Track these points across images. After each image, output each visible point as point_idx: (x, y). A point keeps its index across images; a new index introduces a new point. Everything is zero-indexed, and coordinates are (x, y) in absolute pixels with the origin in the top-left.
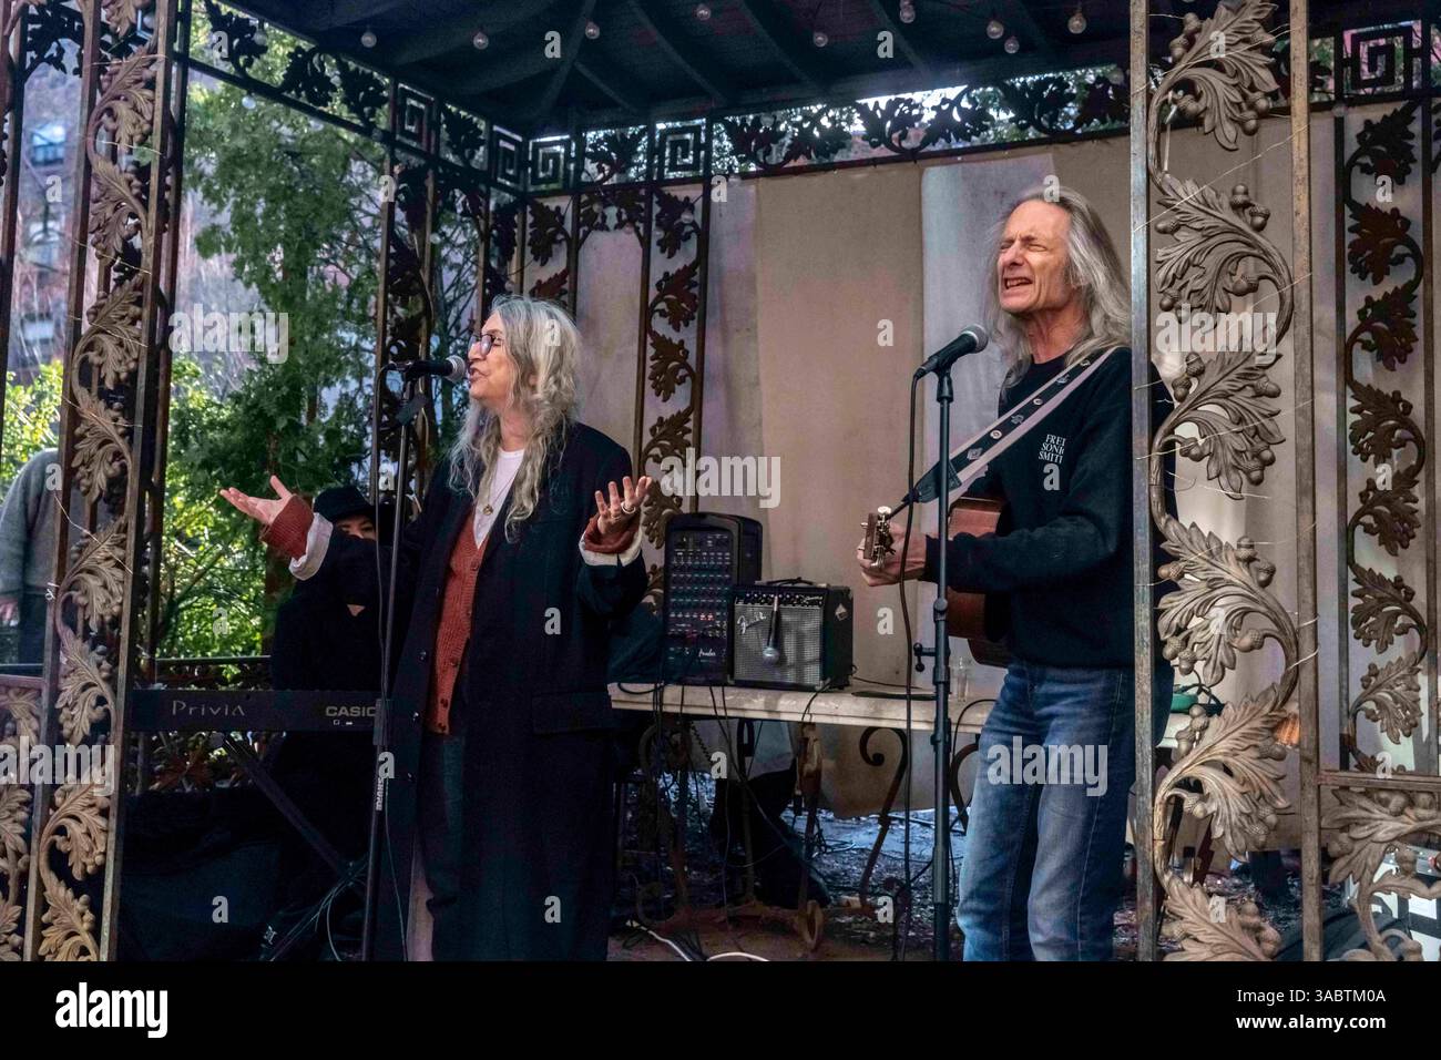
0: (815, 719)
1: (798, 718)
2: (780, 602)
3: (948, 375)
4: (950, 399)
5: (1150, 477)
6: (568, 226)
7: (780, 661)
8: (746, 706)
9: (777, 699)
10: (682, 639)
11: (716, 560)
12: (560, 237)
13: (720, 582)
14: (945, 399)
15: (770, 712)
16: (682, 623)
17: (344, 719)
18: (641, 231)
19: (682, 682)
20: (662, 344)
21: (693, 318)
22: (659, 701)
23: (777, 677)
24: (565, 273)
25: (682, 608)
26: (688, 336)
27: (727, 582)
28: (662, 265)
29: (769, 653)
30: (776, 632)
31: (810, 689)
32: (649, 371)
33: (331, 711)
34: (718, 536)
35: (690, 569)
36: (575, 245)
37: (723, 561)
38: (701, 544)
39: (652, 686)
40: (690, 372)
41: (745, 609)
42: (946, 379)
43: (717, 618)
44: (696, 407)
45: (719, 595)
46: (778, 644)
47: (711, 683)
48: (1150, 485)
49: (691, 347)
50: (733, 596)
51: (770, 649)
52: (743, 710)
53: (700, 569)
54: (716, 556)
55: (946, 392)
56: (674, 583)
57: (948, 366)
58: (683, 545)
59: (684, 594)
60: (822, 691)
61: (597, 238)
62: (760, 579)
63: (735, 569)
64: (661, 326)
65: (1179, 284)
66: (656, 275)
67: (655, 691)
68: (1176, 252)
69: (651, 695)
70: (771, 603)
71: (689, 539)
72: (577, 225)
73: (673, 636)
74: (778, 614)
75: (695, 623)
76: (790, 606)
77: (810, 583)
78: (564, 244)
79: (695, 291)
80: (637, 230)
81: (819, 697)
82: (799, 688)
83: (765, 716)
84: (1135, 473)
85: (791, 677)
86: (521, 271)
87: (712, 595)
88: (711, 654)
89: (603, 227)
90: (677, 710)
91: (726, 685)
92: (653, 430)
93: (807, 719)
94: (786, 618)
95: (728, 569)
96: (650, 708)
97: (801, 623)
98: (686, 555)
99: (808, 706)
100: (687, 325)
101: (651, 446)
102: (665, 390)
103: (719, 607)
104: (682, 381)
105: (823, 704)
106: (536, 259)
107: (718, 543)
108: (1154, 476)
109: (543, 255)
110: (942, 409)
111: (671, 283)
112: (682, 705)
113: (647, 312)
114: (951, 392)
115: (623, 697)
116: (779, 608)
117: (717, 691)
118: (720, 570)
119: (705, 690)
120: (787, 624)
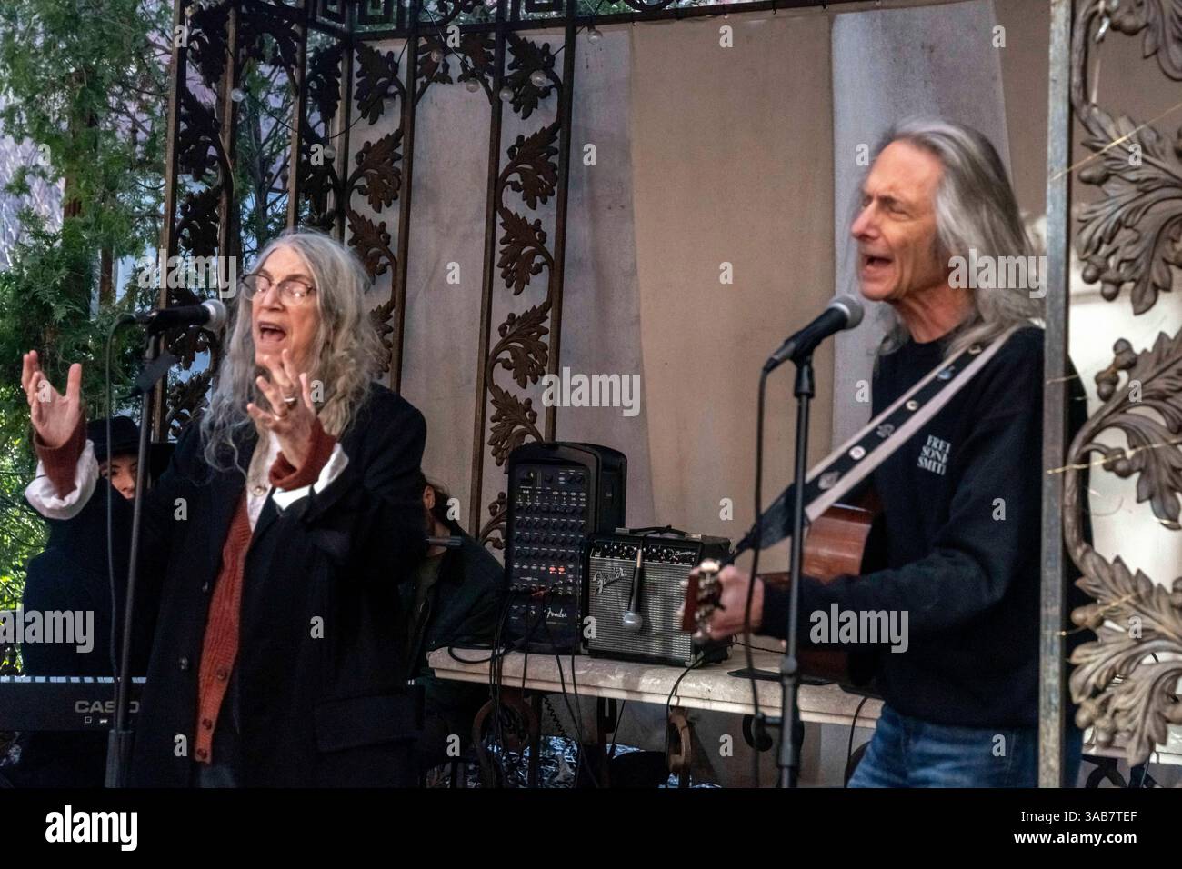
0: (684, 703)
1: (664, 701)
2: (644, 556)
3: (809, 363)
4: (811, 395)
5: (1063, 496)
6: (403, 75)
7: (644, 629)
8: (601, 683)
9: (640, 675)
10: (526, 595)
11: (569, 501)
12: (393, 89)
13: (573, 528)
14: (804, 393)
15: (628, 691)
16: (528, 576)
17: (97, 715)
18: (491, 84)
19: (526, 649)
20: (514, 223)
21: (552, 194)
22: (497, 672)
23: (640, 647)
24: (399, 134)
25: (528, 558)
26: (545, 215)
27: (582, 529)
28: (517, 127)
29: (630, 619)
30: (639, 594)
31: (678, 664)
32: (498, 257)
33: (82, 707)
34: (572, 472)
35: (538, 511)
36: (411, 100)
37: (578, 502)
38: (551, 481)
39: (489, 654)
40: (549, 261)
41: (602, 565)
42: (806, 369)
43: (570, 571)
44: (555, 302)
45: (572, 544)
46: (641, 609)
47: (558, 652)
48: (1064, 507)
49: (549, 227)
50: (589, 547)
51: (631, 614)
52: (598, 688)
53: (548, 512)
54: (569, 496)
55: (805, 387)
56: (518, 527)
57: (810, 351)
58: (530, 482)
59: (529, 542)
60: (692, 667)
61: (437, 91)
62: (622, 525)
63: (592, 513)
64: (513, 201)
65: (1104, 249)
66: (508, 140)
67: (493, 659)
68: (1105, 210)
69: (488, 664)
70: (635, 556)
71: (537, 474)
72: (413, 75)
73: (517, 592)
74: (642, 572)
75: (544, 577)
76: (656, 562)
77: (681, 534)
78: (398, 98)
79: (555, 160)
80: (485, 84)
81: (688, 677)
82: (666, 661)
83: (622, 696)
84: (1045, 491)
85: (656, 649)
86: (346, 131)
87: (564, 543)
88: (561, 615)
89: (445, 78)
90: (518, 684)
91: (579, 653)
92: (502, 329)
93: (674, 702)
94: (651, 576)
95: (583, 513)
96: (486, 680)
97: (670, 583)
98: (533, 493)
99: (676, 686)
100: (544, 201)
101: (499, 349)
102: (517, 280)
103: (572, 559)
104: (538, 270)
105: (692, 685)
106: (364, 116)
107: (571, 480)
108: (1068, 494)
109: (373, 112)
110: (800, 409)
111: (528, 150)
112: (524, 678)
113: (497, 184)
114: (812, 386)
115: (454, 665)
116: (643, 564)
117: (566, 661)
118: (574, 513)
119: (552, 660)
120: (653, 584)
